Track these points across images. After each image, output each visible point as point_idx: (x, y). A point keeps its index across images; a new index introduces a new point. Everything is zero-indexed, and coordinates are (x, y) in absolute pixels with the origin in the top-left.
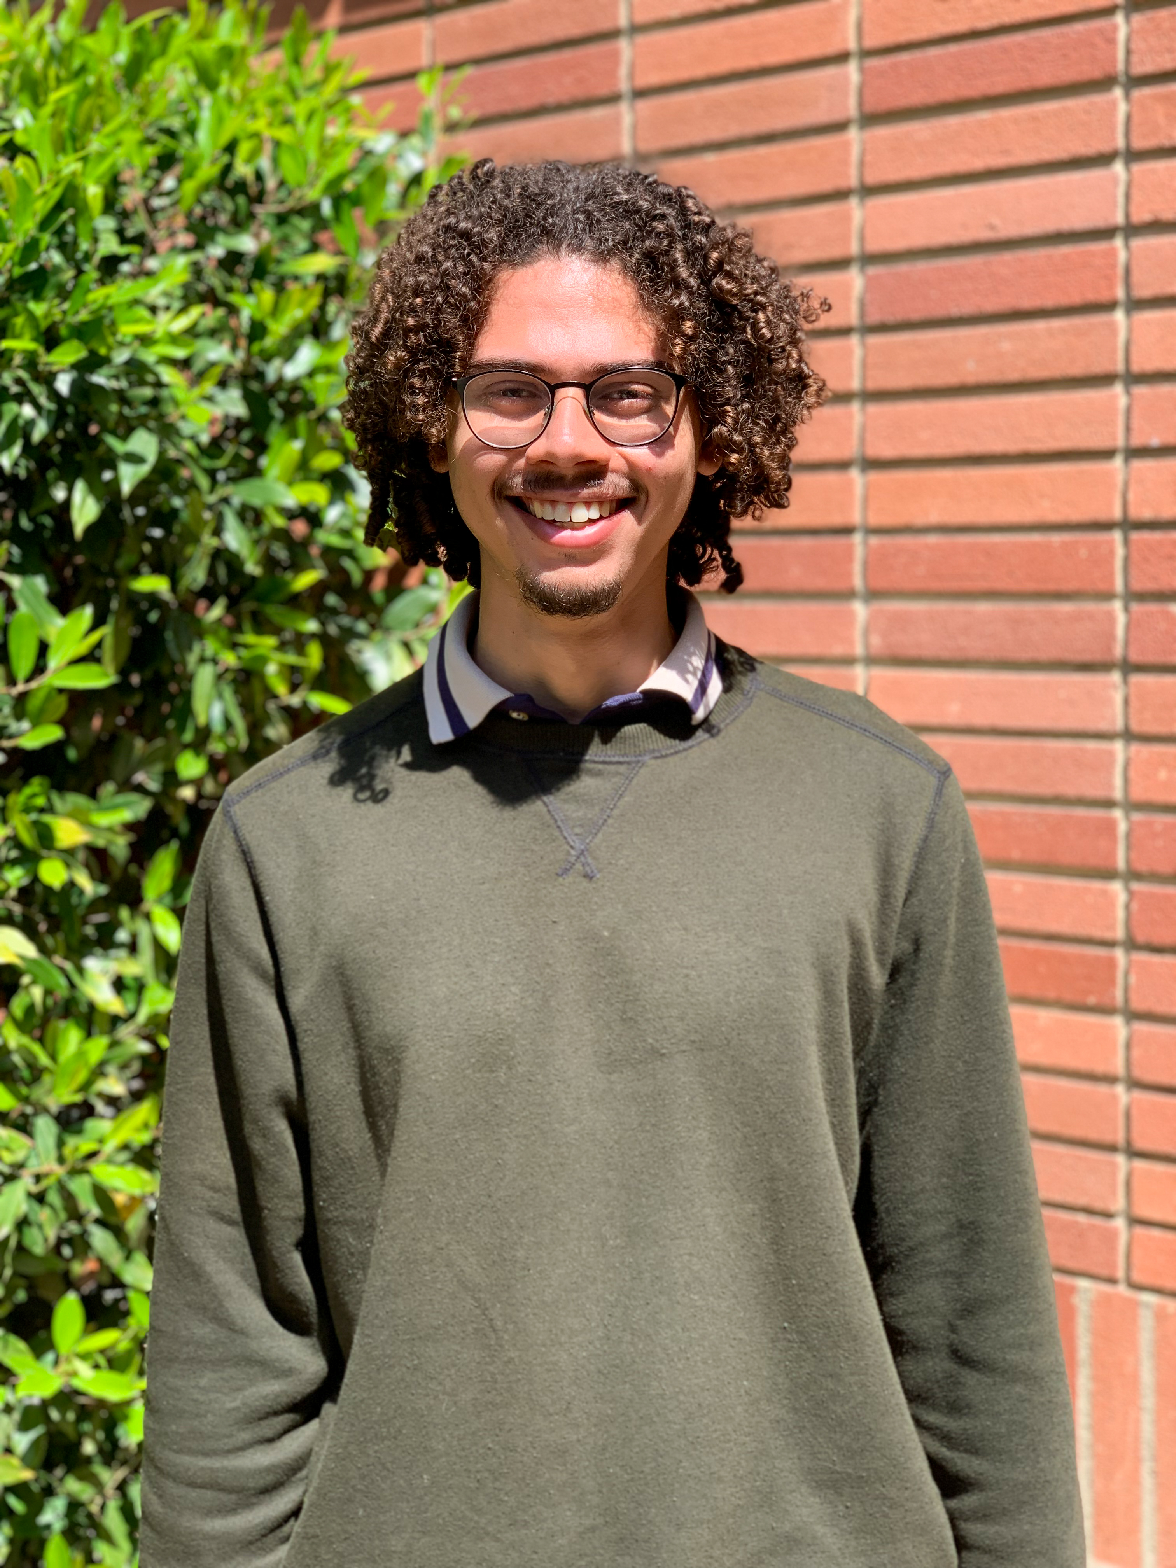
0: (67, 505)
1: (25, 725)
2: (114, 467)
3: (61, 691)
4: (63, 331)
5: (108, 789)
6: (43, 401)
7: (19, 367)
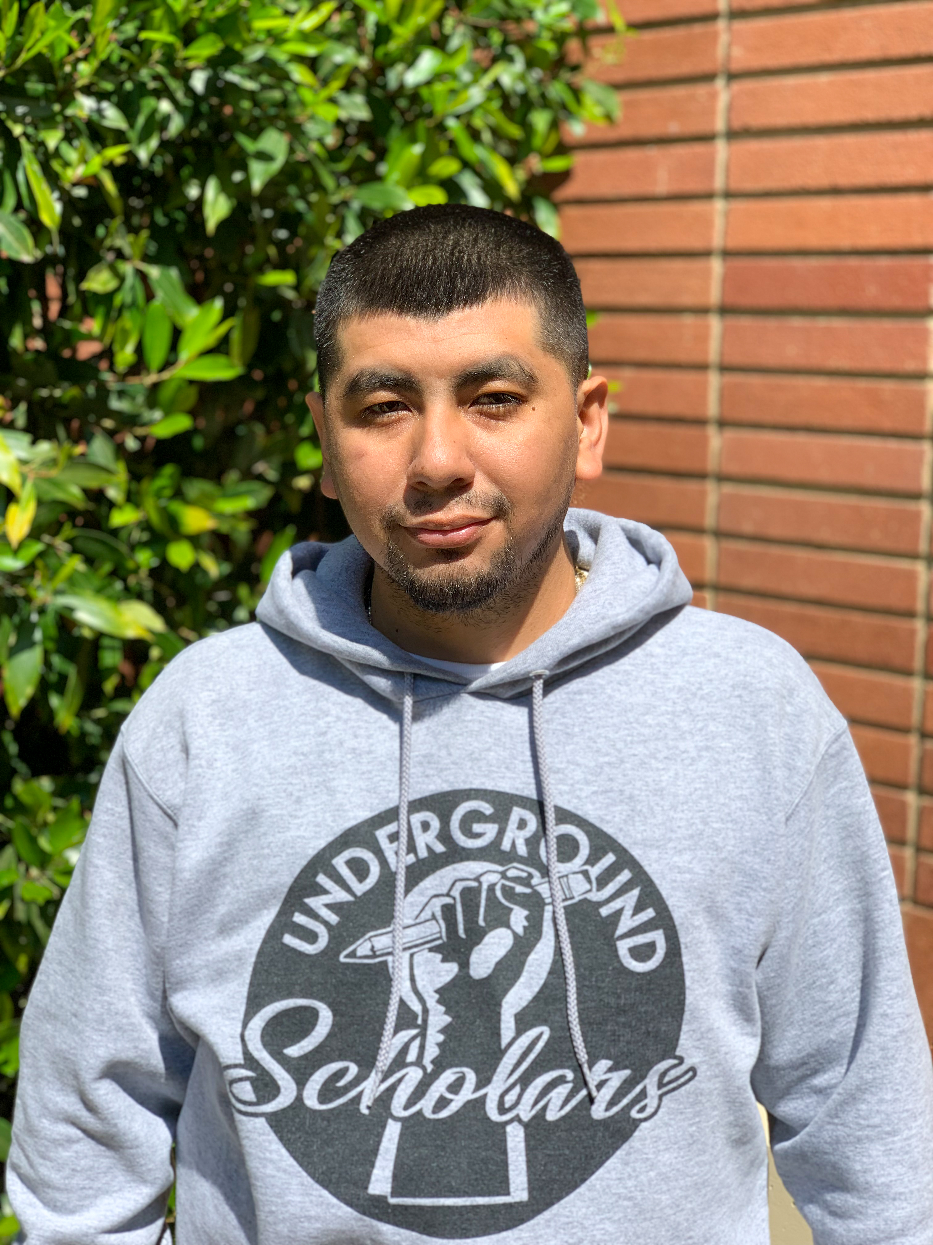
0: (200, 202)
1: (157, 414)
2: (244, 168)
3: (191, 382)
4: (200, 27)
5: (232, 476)
6: (180, 95)
7: (158, 62)
